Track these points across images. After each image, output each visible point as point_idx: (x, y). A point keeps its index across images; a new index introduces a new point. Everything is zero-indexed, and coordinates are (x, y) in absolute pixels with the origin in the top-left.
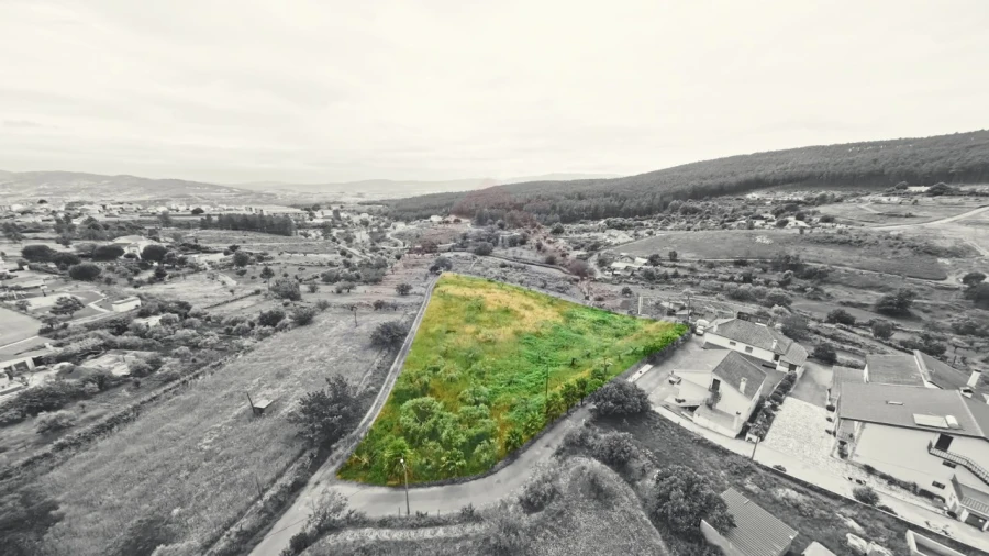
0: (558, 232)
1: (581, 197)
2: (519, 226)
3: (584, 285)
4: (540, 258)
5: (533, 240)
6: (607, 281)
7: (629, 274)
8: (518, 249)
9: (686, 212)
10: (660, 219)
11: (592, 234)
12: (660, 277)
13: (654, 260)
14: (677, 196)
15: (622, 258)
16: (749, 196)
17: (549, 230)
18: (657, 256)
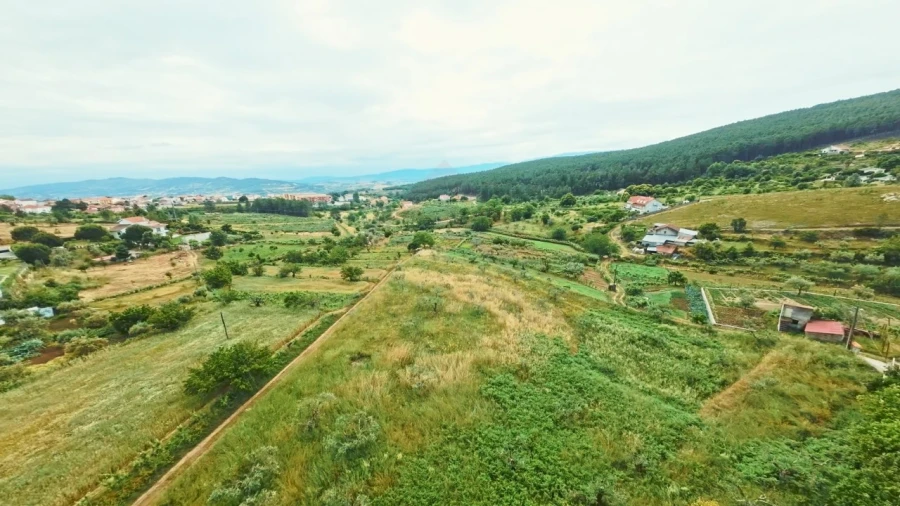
0: (568, 203)
1: (594, 168)
2: (525, 200)
4: (546, 232)
5: (540, 213)
7: (670, 251)
8: (521, 224)
9: (732, 175)
10: (699, 184)
11: (611, 204)
12: (724, 255)
13: (707, 232)
14: (717, 157)
15: (657, 230)
16: (826, 150)
17: (558, 203)
18: (714, 226)
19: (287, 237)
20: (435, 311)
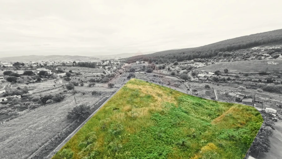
0: (176, 64)
1: (184, 53)
2: (163, 63)
3: (186, 83)
4: (169, 73)
5: (167, 67)
6: (196, 82)
7: (206, 79)
8: (162, 70)
9: (225, 56)
10: (215, 59)
11: (189, 65)
12: (222, 80)
13: (217, 73)
14: (221, 50)
15: (202, 72)
16: (253, 48)
17: (173, 64)
18: (219, 71)
19: (89, 74)
20: (137, 96)
